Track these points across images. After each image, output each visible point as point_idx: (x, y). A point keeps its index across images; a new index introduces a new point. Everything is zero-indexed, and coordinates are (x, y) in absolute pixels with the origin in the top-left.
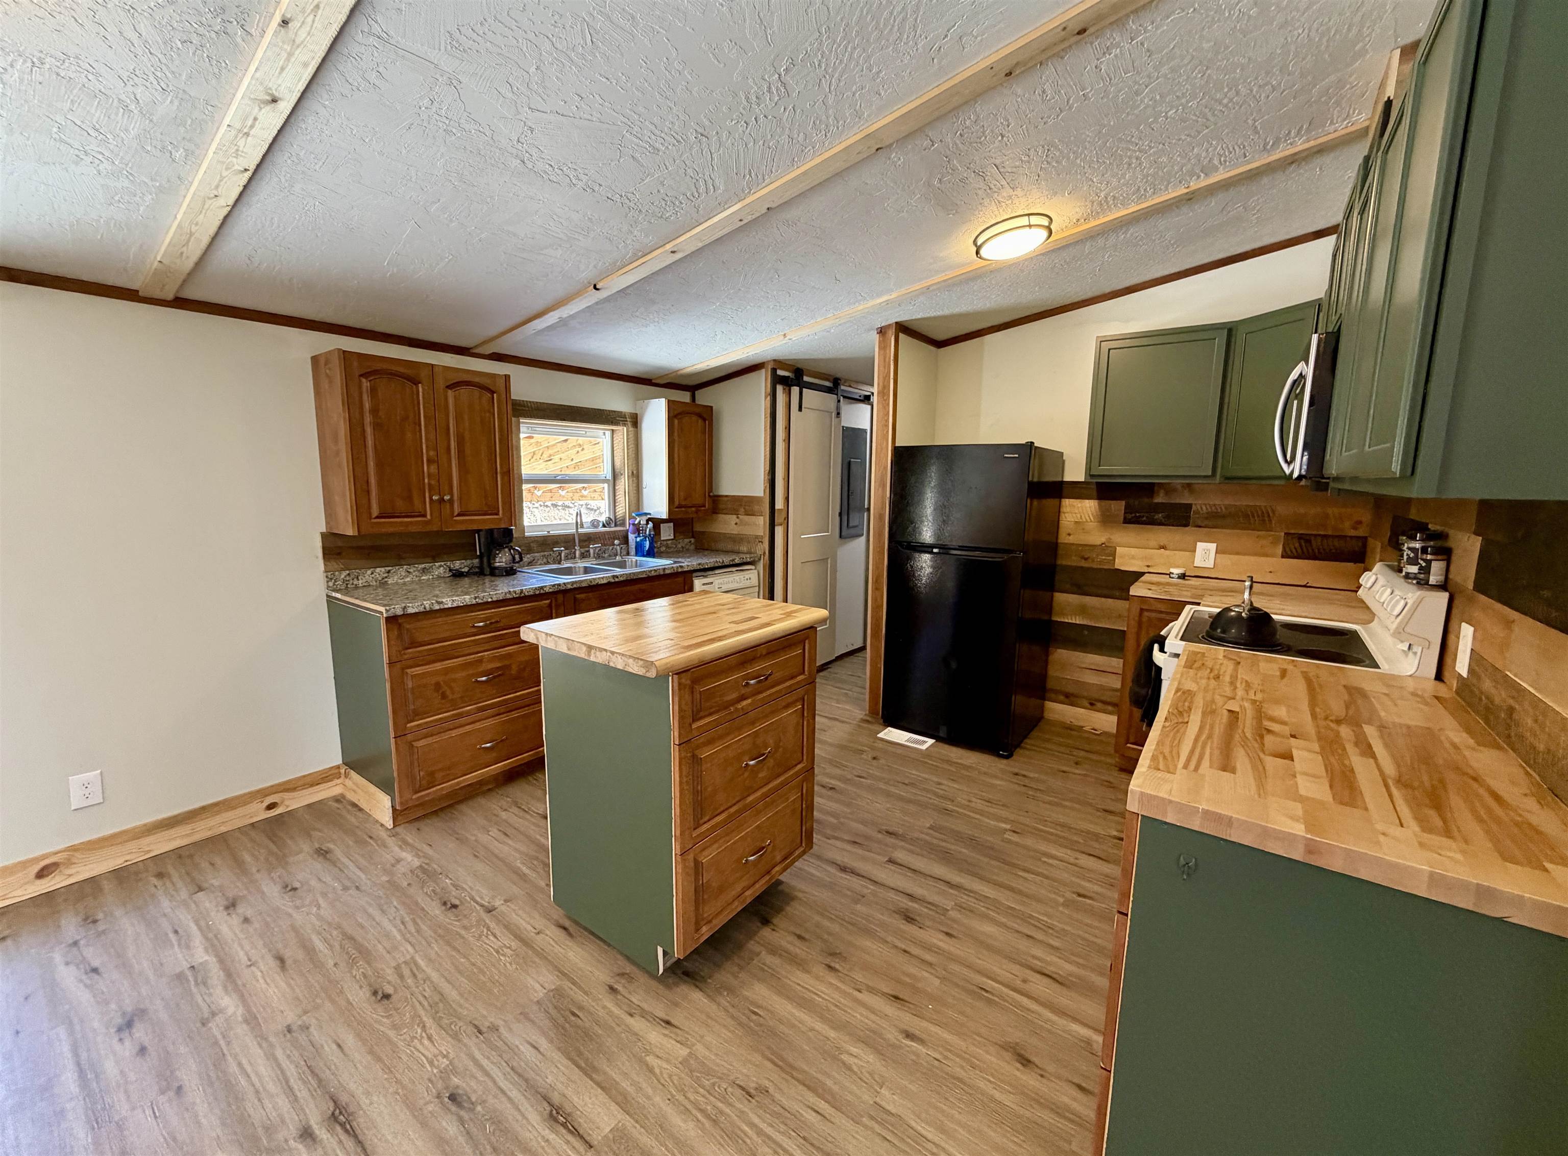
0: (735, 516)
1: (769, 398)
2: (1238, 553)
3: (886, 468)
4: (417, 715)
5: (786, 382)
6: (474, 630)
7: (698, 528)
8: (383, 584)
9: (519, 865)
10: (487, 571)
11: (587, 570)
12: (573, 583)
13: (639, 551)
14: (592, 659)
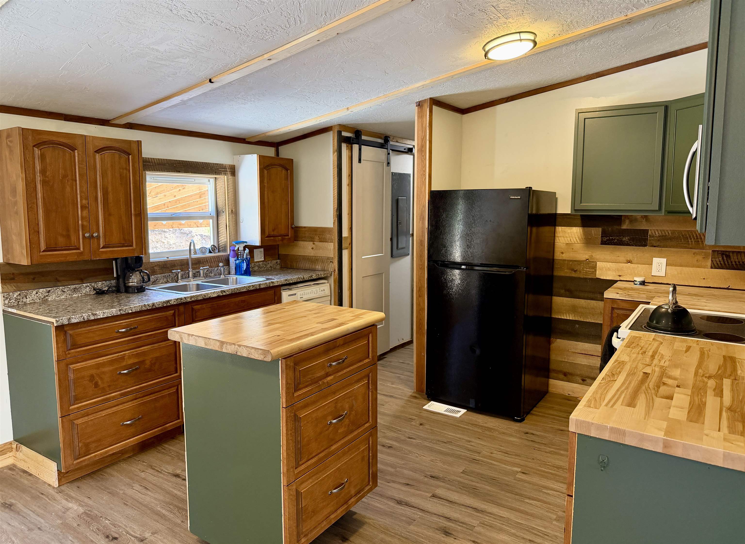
0: (311, 243)
1: (336, 154)
2: (681, 266)
3: (424, 206)
4: (77, 399)
5: (349, 141)
6: (118, 335)
7: (282, 251)
8: (44, 301)
9: (159, 509)
10: (122, 289)
11: (198, 287)
12: (191, 297)
13: (238, 271)
14: (224, 350)
